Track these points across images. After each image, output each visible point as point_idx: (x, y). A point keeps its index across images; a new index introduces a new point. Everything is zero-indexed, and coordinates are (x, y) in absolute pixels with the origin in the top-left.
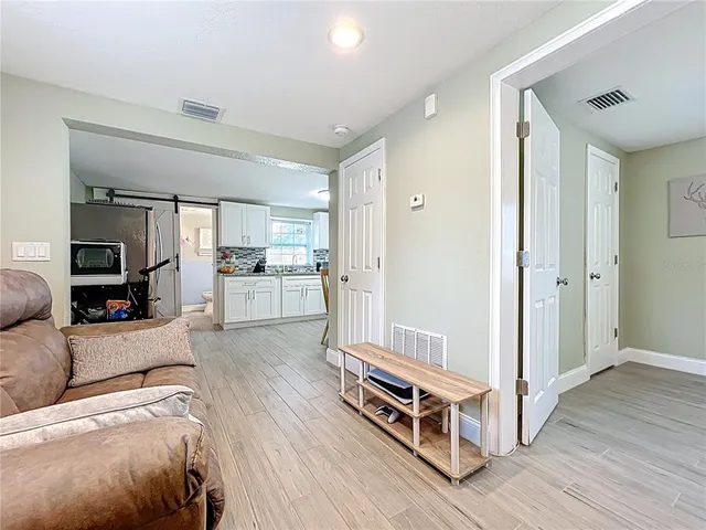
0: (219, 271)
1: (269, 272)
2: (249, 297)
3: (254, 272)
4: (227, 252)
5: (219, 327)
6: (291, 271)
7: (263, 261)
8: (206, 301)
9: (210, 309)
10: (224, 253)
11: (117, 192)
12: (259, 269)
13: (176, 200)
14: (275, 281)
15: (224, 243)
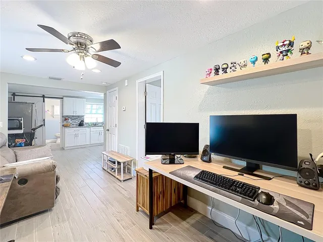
0: (63, 126)
1: (86, 126)
2: (76, 136)
3: (79, 125)
4: (67, 118)
5: (63, 149)
6: (95, 125)
7: (83, 121)
8: (57, 138)
9: (59, 141)
10: (65, 118)
11: (16, 94)
12: (81, 124)
13: (44, 97)
14: (88, 129)
15: (65, 114)
